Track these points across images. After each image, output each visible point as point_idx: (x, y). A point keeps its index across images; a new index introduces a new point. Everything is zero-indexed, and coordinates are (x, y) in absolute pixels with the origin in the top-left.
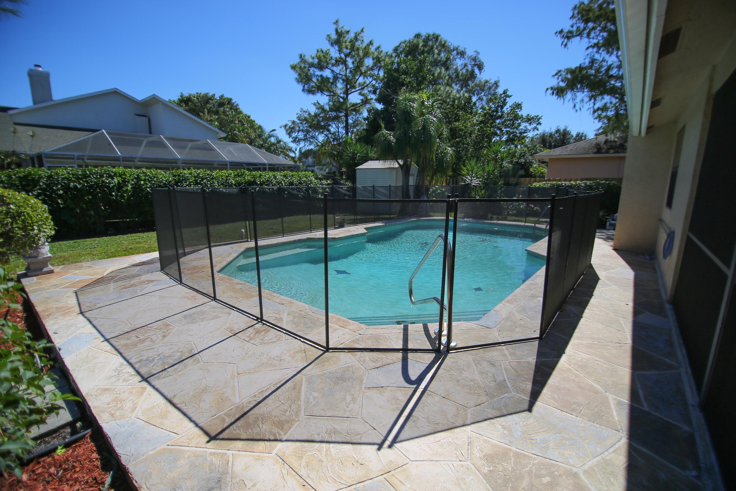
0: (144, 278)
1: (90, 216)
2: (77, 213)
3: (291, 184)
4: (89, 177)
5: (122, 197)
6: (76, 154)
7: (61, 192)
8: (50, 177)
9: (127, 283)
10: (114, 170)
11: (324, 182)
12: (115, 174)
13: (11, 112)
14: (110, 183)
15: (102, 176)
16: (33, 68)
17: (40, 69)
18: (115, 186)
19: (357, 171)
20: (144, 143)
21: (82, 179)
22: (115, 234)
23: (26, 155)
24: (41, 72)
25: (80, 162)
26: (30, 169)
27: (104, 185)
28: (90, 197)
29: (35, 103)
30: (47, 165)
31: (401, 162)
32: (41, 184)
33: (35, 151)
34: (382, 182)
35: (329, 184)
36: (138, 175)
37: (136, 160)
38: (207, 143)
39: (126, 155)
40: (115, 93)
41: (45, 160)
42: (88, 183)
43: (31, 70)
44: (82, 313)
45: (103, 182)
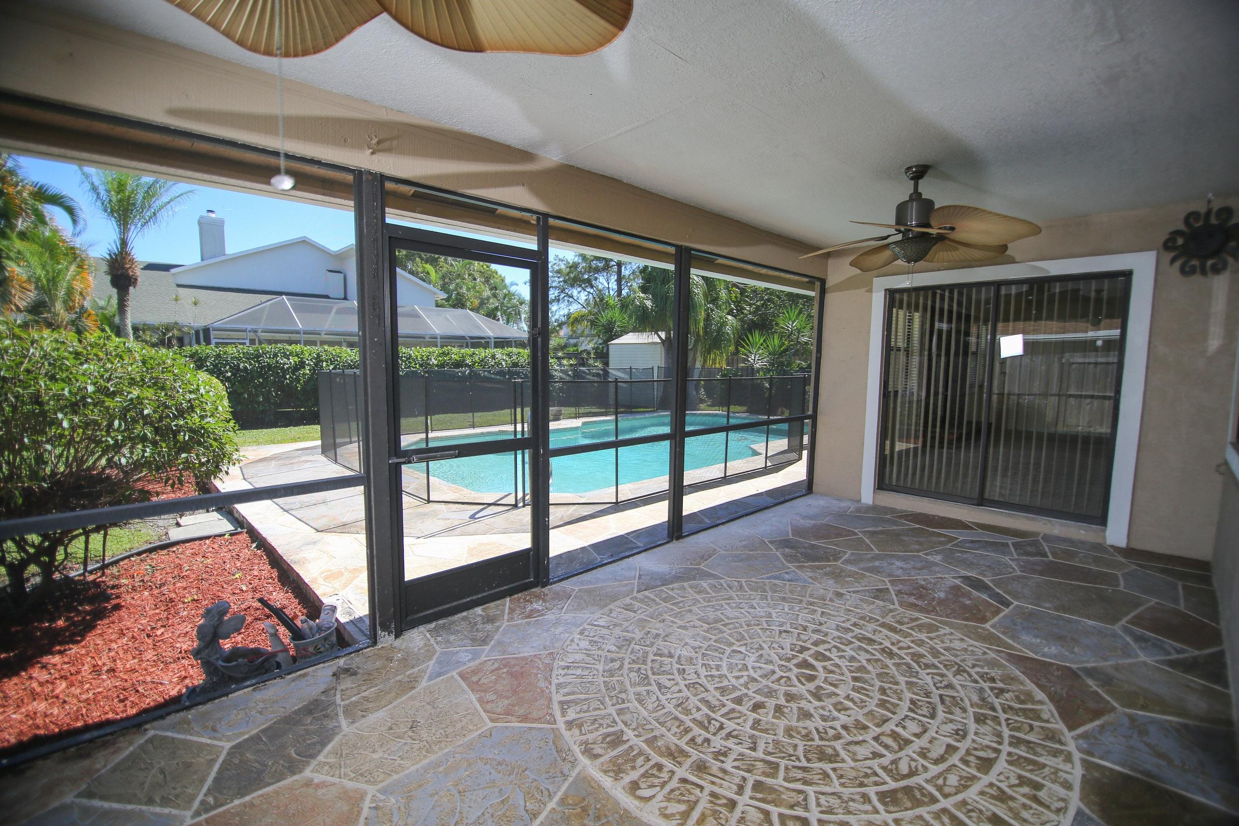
0: (304, 458)
1: (259, 403)
2: (244, 398)
3: (515, 365)
4: (261, 356)
5: (298, 380)
6: (249, 327)
7: (229, 374)
8: (218, 356)
9: (287, 462)
10: (290, 348)
11: (565, 362)
12: (291, 354)
13: (173, 271)
14: (284, 364)
15: (276, 355)
16: (205, 214)
17: (213, 215)
18: (290, 367)
19: (611, 347)
20: (334, 310)
21: (252, 359)
22: (286, 426)
23: (191, 328)
24: (214, 220)
25: (252, 335)
26: (196, 347)
27: (278, 366)
28: (261, 380)
29: (202, 260)
30: (214, 341)
31: (663, 335)
32: (208, 364)
33: (200, 323)
34: (641, 363)
35: (571, 365)
36: (318, 355)
37: (323, 333)
38: (414, 310)
39: (309, 328)
40: (304, 242)
41: (213, 334)
42: (260, 363)
43: (202, 217)
44: (244, 479)
45: (277, 362)
